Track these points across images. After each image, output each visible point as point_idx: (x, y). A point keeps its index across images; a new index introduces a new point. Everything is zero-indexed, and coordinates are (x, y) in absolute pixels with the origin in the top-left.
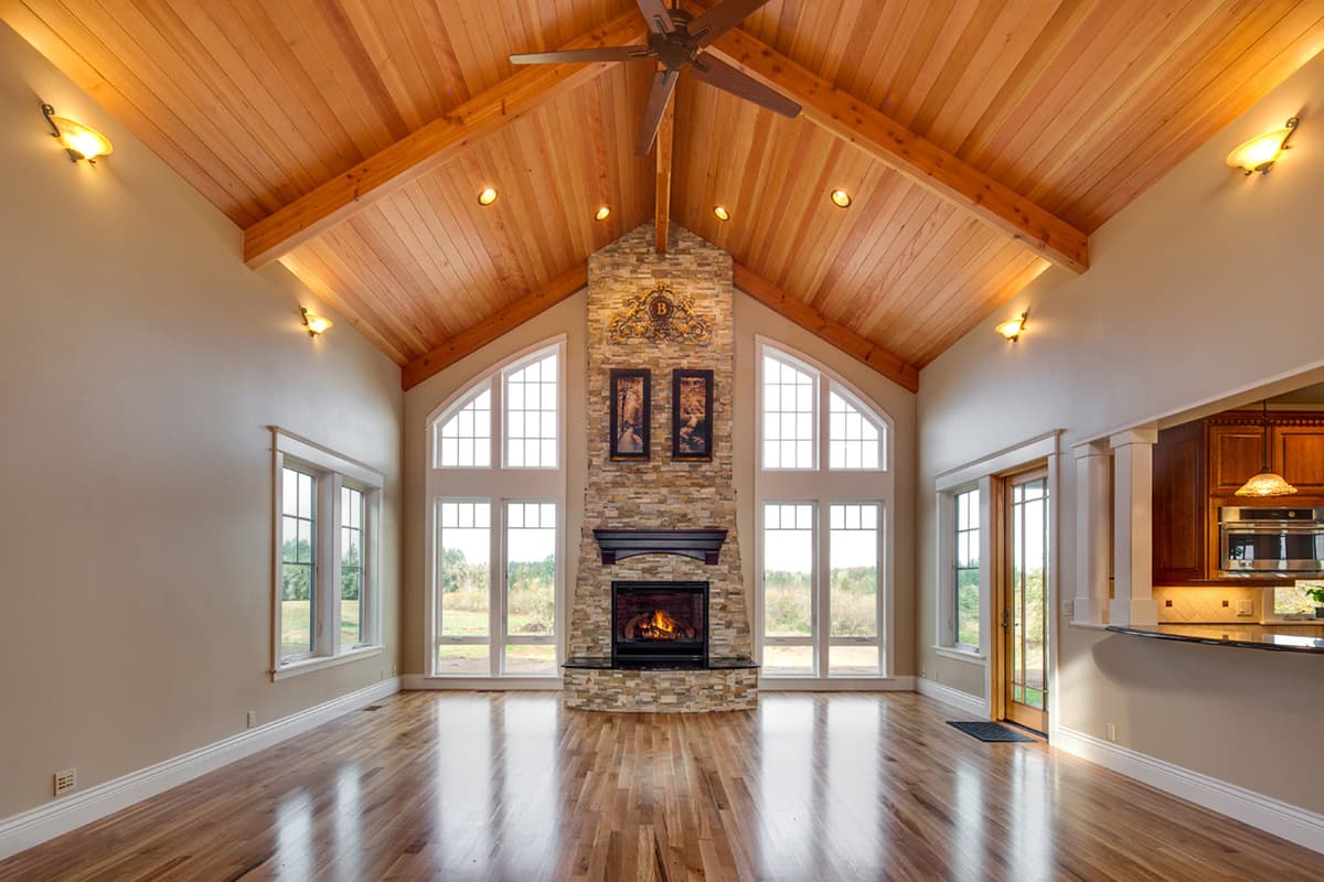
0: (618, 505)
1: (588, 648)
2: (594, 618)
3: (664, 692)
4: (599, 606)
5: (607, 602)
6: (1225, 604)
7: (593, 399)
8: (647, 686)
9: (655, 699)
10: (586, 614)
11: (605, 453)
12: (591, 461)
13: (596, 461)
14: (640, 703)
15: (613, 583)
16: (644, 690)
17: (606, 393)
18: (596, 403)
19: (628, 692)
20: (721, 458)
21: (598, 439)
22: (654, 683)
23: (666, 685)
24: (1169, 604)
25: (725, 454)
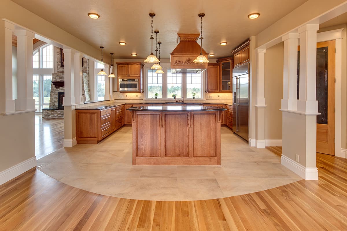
0: (59, 76)
1: (53, 106)
2: (54, 99)
3: (59, 114)
4: (55, 97)
5: (57, 96)
6: (137, 96)
7: (58, 54)
8: (56, 113)
9: (57, 115)
10: (52, 99)
11: (60, 65)
12: (57, 67)
13: (58, 67)
14: (54, 116)
15: (58, 92)
16: (55, 114)
17: (60, 53)
18: (58, 55)
19: (52, 114)
20: (85, 66)
21: (59, 62)
22: (57, 112)
23: (59, 113)
24: (127, 96)
25: (86, 65)
